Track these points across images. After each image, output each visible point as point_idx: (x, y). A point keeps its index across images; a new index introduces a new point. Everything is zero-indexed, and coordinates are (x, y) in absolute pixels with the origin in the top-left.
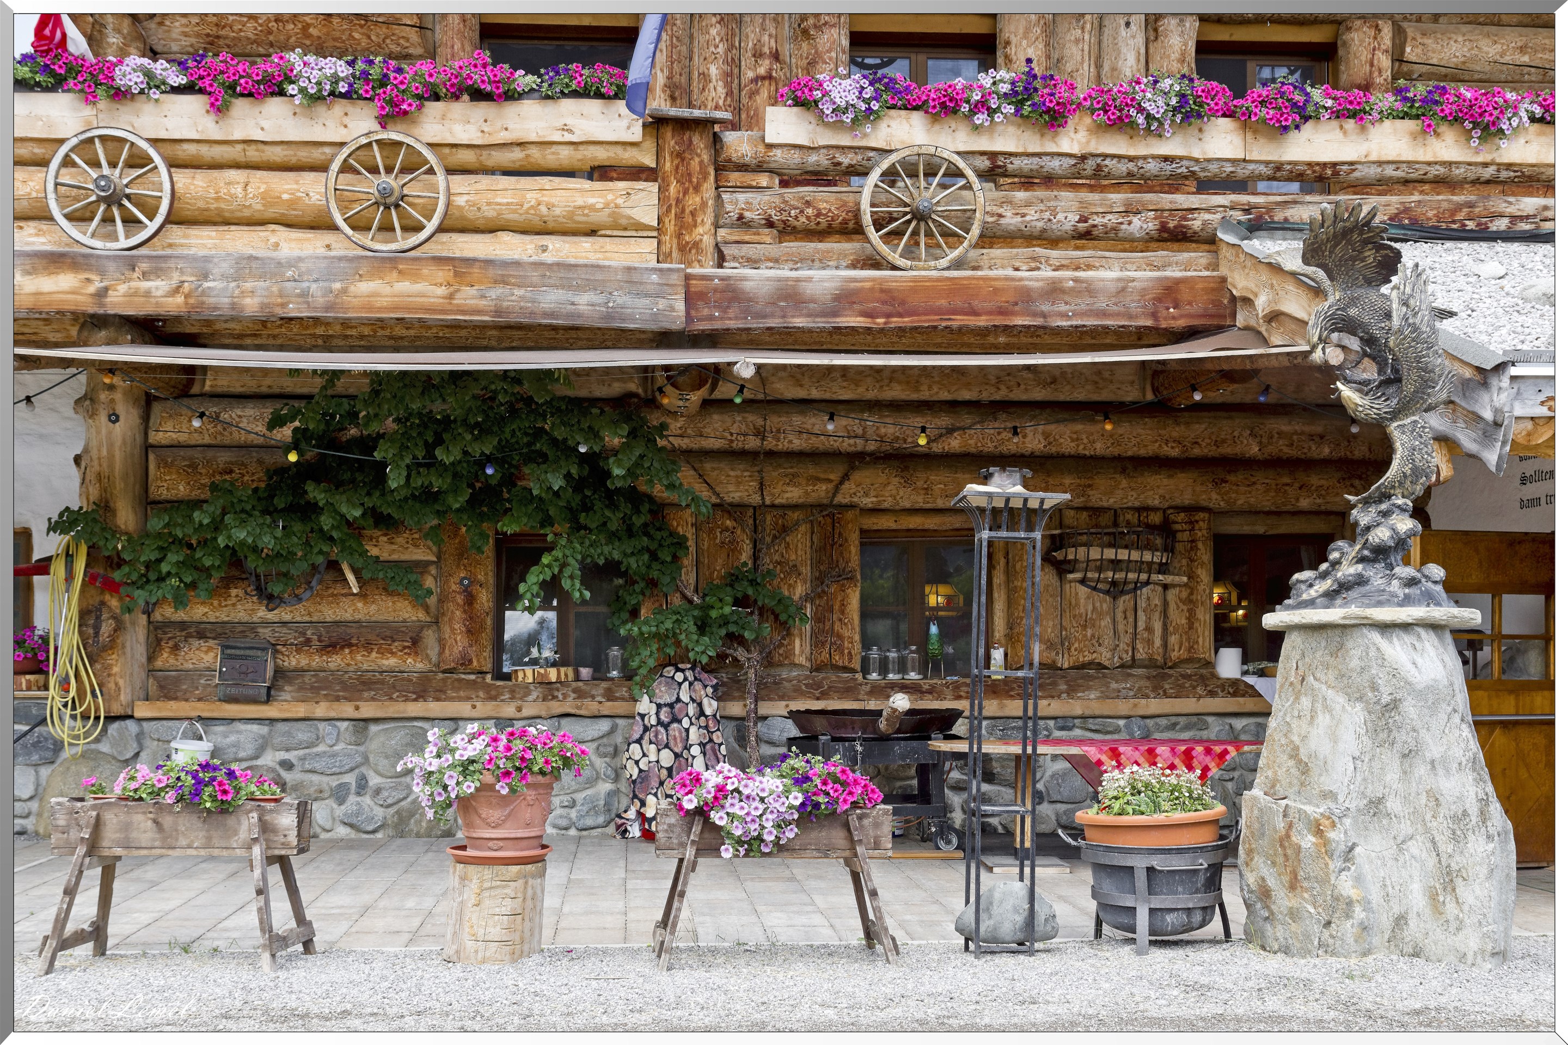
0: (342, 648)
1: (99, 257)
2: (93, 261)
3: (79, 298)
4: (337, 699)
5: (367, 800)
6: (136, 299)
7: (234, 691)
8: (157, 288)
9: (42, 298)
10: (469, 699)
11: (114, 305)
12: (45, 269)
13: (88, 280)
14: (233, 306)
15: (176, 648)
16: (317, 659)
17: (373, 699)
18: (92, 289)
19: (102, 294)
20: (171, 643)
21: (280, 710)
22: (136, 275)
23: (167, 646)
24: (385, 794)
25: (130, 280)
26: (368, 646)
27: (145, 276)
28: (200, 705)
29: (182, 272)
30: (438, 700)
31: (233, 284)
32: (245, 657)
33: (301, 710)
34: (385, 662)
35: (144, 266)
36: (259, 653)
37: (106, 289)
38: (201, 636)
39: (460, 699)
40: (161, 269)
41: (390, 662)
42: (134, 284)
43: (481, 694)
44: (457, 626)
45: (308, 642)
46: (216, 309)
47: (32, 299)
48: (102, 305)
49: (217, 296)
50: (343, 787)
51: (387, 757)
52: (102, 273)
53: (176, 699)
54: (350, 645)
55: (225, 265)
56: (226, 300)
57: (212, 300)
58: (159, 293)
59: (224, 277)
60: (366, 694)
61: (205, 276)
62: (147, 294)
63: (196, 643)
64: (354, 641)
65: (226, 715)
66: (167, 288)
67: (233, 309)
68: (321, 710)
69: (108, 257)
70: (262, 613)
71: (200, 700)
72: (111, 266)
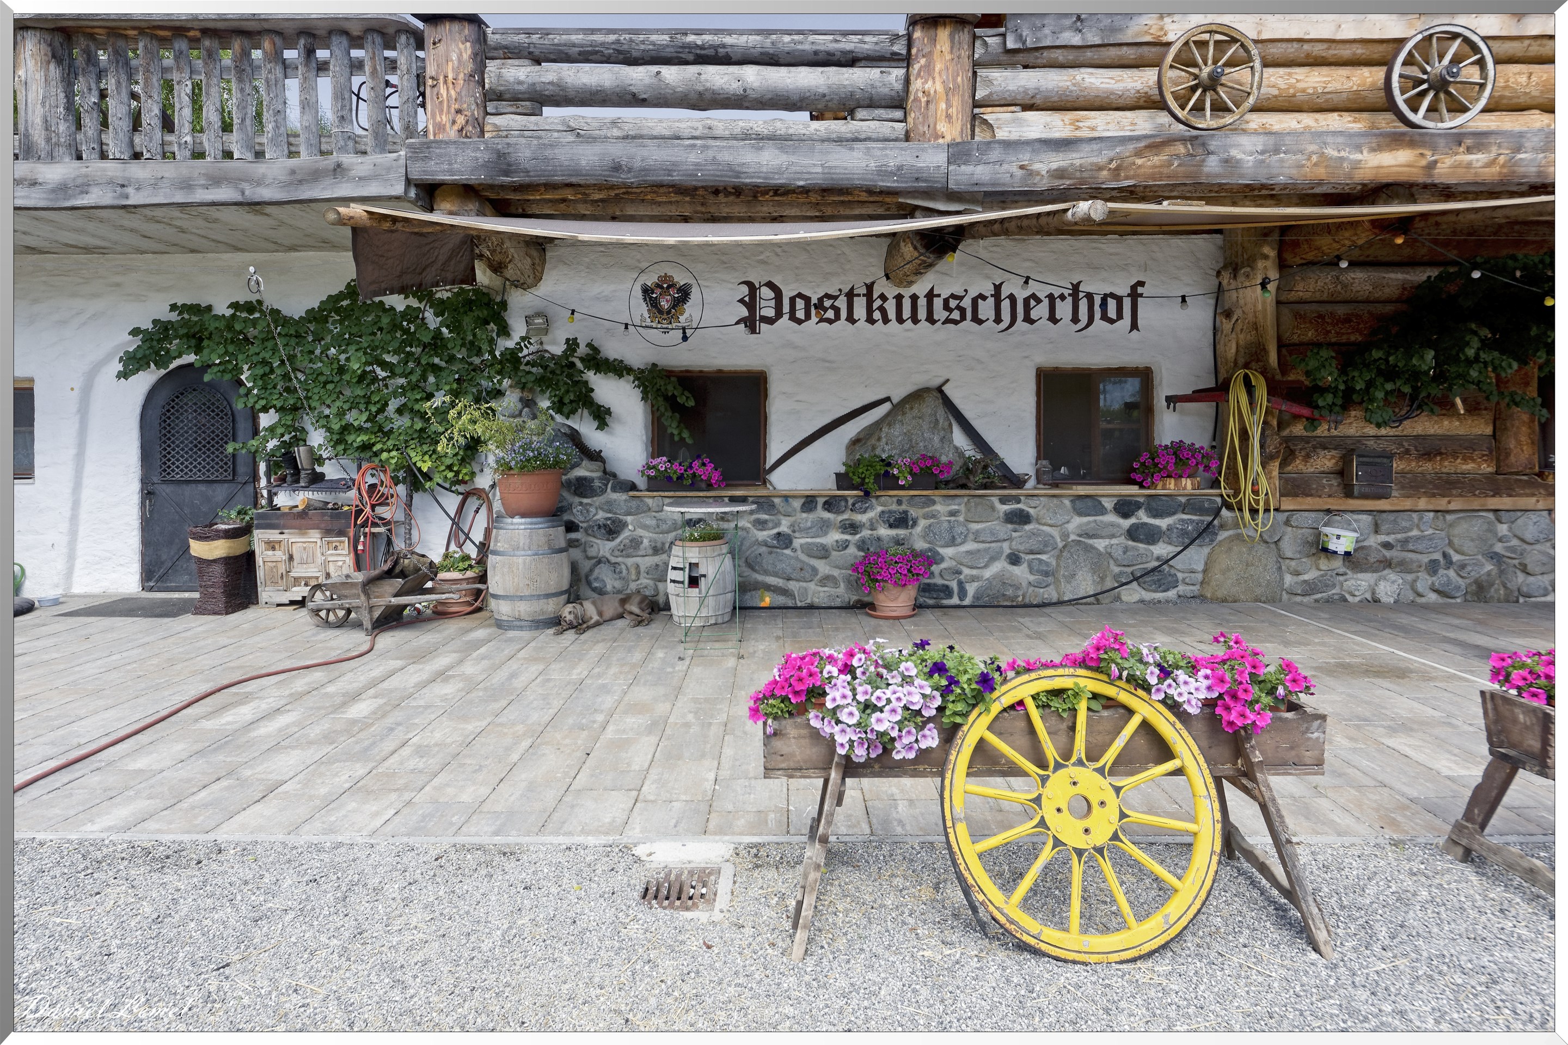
0: (1435, 456)
1: (1433, 135)
2: (1427, 139)
3: (1413, 170)
4: (1434, 495)
5: (1451, 573)
6: (1459, 170)
7: (1367, 490)
8: (1478, 160)
9: (1382, 171)
10: (1533, 495)
11: (1440, 175)
12: (1388, 146)
13: (1422, 154)
14: (1540, 174)
15: (1308, 456)
16: (1413, 464)
17: (1461, 496)
18: (1423, 162)
19: (1432, 165)
20: (1303, 453)
21: (1392, 505)
22: (1461, 149)
23: (1300, 456)
24: (1469, 568)
25: (1457, 154)
26: (1455, 455)
27: (1469, 150)
28: (1330, 500)
29: (1500, 146)
30: (1510, 496)
31: (1541, 155)
32: (1375, 464)
33: (1408, 504)
34: (1464, 467)
35: (1469, 142)
36: (1385, 460)
37: (1436, 162)
38: (1325, 448)
39: (1527, 495)
40: (1482, 144)
41: (1470, 466)
42: (1458, 157)
43: (1542, 491)
44: (1523, 439)
45: (1407, 452)
46: (1524, 177)
47: (1374, 171)
48: (1431, 176)
49: (1526, 166)
50: (1434, 562)
51: (1472, 540)
52: (1434, 149)
53: (1311, 495)
54: (1441, 454)
55: (1536, 139)
56: (1534, 169)
57: (1522, 169)
58: (1480, 164)
59: (1535, 150)
60: (1454, 492)
61: (1518, 149)
62: (1469, 165)
63: (1322, 453)
64: (1443, 451)
65: (1351, 508)
66: (1486, 160)
67: (1539, 176)
68: (1422, 503)
69: (1440, 135)
70: (1371, 430)
71: (1330, 496)
72: (1442, 142)
